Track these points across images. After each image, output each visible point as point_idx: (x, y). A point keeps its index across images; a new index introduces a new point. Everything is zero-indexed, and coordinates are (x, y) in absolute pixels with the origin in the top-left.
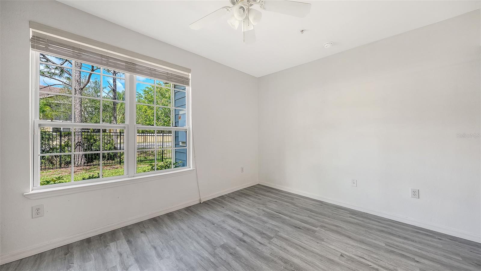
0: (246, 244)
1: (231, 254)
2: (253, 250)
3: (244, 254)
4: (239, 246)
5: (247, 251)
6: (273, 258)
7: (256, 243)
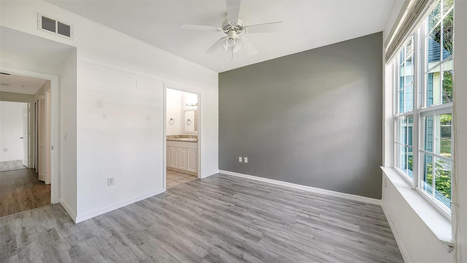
0: (236, 244)
1: (247, 233)
2: (228, 238)
3: (235, 234)
4: (242, 241)
5: (234, 237)
6: (210, 234)
7: (225, 247)
